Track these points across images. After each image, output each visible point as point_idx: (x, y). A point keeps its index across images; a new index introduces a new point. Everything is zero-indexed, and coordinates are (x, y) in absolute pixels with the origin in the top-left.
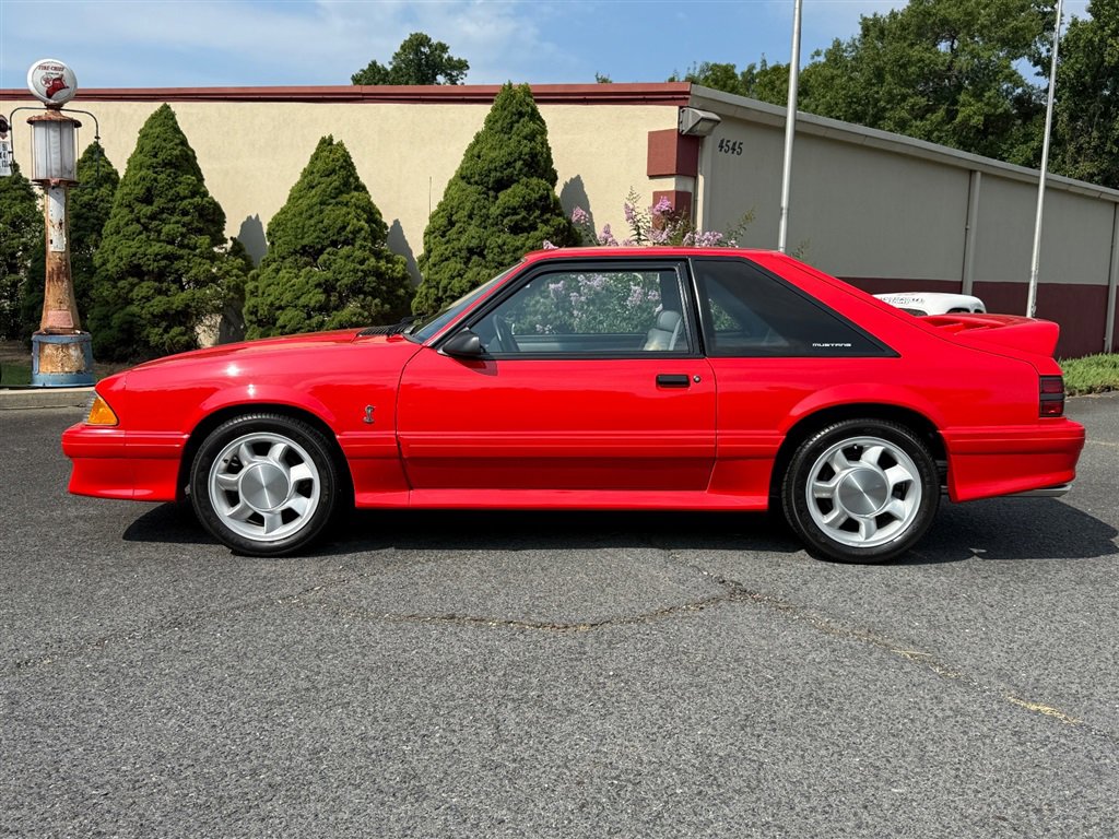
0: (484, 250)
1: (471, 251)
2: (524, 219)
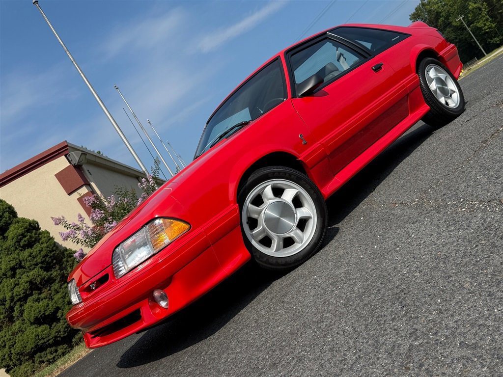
0: (21, 263)
1: (13, 269)
2: (31, 237)
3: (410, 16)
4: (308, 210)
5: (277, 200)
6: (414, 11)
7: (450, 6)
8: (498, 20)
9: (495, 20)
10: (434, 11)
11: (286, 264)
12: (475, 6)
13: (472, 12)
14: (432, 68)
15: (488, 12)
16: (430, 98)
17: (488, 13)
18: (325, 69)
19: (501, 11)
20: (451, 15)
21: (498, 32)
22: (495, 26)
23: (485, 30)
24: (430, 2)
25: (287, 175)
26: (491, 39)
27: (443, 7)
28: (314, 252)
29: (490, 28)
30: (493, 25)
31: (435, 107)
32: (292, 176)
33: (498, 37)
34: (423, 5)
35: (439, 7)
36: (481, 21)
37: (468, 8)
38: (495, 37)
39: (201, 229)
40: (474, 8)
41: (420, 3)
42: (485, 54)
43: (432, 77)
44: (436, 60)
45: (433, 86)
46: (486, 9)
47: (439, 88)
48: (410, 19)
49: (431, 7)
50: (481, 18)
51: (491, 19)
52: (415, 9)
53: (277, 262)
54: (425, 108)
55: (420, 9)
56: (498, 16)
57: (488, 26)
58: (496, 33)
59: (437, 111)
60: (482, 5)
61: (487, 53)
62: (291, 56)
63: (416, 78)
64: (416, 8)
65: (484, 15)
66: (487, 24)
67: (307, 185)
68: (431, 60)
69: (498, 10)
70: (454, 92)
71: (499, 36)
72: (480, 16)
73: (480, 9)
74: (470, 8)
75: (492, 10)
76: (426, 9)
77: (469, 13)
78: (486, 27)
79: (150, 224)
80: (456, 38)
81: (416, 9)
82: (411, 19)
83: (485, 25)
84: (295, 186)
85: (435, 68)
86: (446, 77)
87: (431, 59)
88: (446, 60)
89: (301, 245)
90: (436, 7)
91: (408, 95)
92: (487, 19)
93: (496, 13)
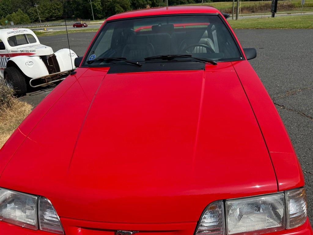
23: (97, 8)
26: (98, 14)
29: (99, 8)
30: (101, 8)
33: (101, 15)
36: (97, 3)
38: (99, 14)
42: (94, 19)
56: (104, 5)
58: (101, 13)
61: (95, 20)
78: (98, 7)
80: (82, 4)
83: (98, 6)
92: (99, 4)
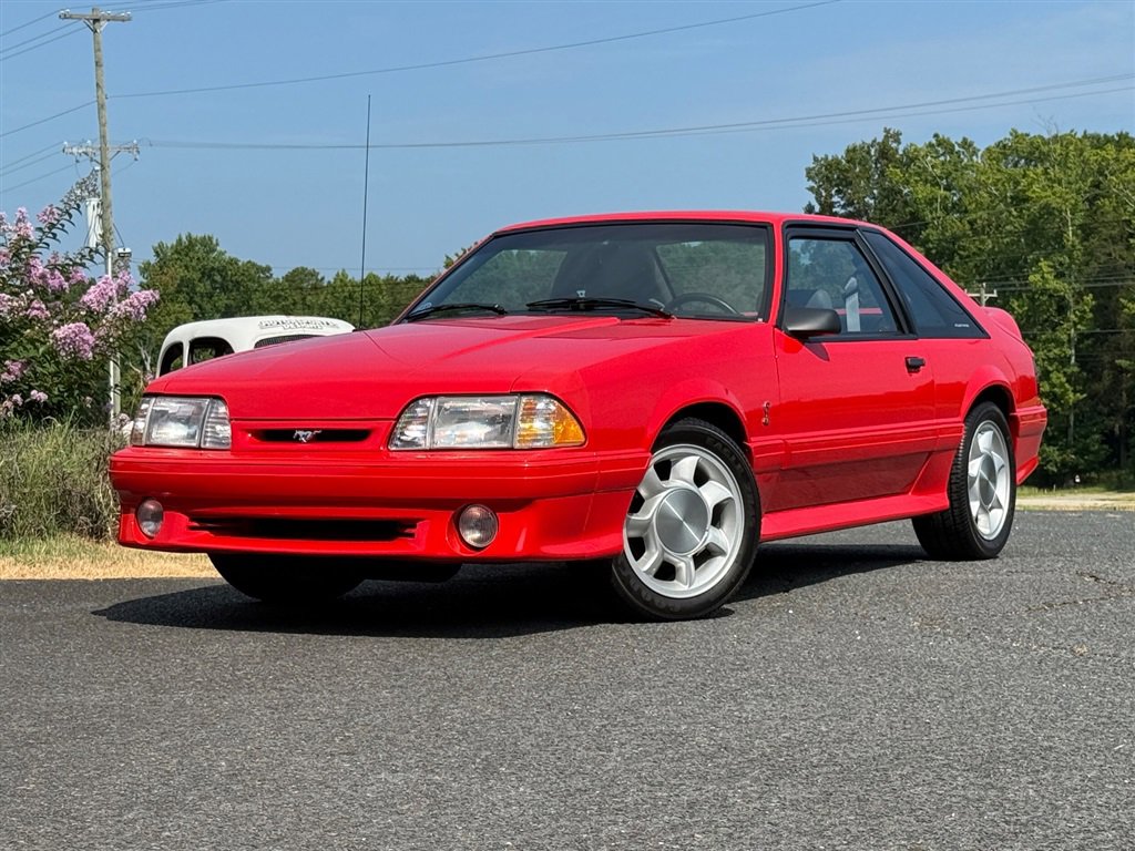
3: (816, 159)
4: (729, 538)
5: (693, 488)
6: (841, 154)
7: (971, 223)
8: (1096, 386)
9: (1086, 381)
10: (906, 204)
11: (650, 604)
12: (1054, 284)
13: (1032, 300)
14: (991, 429)
15: (1082, 337)
16: (958, 487)
17: (1080, 341)
18: (811, 296)
19: (1123, 363)
20: (957, 258)
21: (1071, 431)
22: (1076, 405)
24: (912, 160)
25: (733, 458)
27: (946, 210)
28: (698, 615)
30: (1071, 397)
31: (956, 512)
32: (739, 466)
33: (1062, 450)
34: (885, 153)
35: (931, 202)
37: (1026, 278)
39: (597, 456)
40: (1044, 292)
41: (880, 140)
43: (982, 450)
44: (1004, 420)
45: (975, 468)
46: (1081, 319)
47: (982, 480)
48: (809, 171)
49: (907, 183)
50: (1047, 341)
51: (1076, 369)
52: (848, 151)
53: (640, 591)
54: (940, 501)
55: (863, 163)
56: (1107, 375)
57: (1053, 386)
58: (1065, 432)
59: (954, 520)
60: (1079, 296)
62: (793, 238)
63: (959, 430)
64: (854, 150)
65: (1064, 337)
66: (1054, 376)
67: (750, 496)
68: (998, 414)
69: (1119, 351)
70: (1000, 507)
71: (1067, 446)
72: (1048, 334)
73: (1062, 309)
74: (1031, 278)
75: (1100, 340)
76: (882, 173)
77: (1018, 297)
79: (531, 397)
81: (851, 151)
82: (810, 174)
84: (732, 485)
85: (994, 434)
86: (1003, 466)
87: (998, 410)
88: (1020, 433)
89: (686, 588)
90: (923, 191)
91: (930, 453)
92: (1064, 361)
93: (1106, 358)
